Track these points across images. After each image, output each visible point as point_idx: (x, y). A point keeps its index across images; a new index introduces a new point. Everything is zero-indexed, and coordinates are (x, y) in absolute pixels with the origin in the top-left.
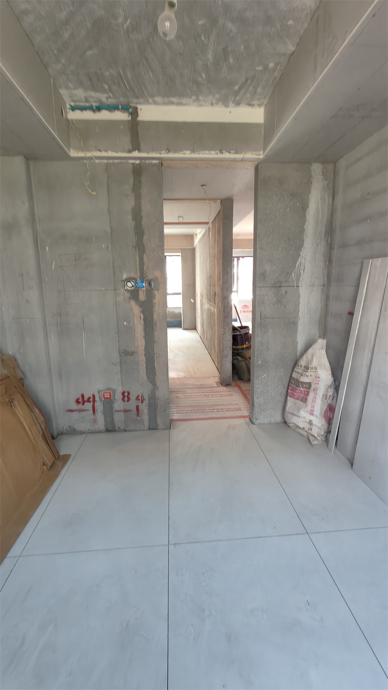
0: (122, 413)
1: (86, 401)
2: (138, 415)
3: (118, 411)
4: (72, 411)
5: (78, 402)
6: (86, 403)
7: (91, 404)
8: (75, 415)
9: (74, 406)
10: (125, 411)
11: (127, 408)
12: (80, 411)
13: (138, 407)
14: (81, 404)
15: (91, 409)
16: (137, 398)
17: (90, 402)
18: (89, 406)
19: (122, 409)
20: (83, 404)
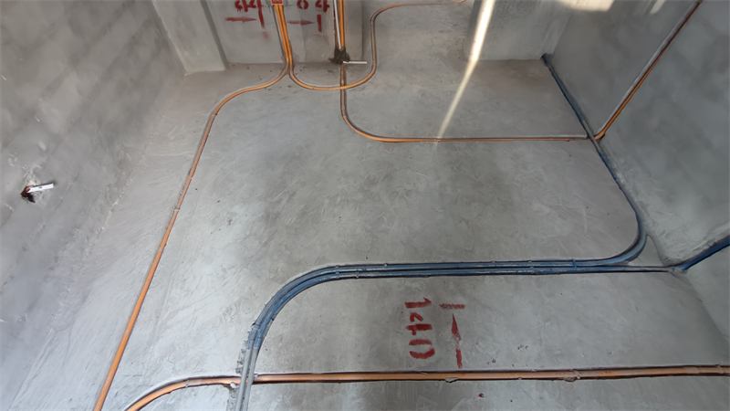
0: (299, 25)
1: (249, 6)
2: (320, 30)
3: (295, 23)
4: (233, 19)
5: (238, 6)
6: (250, 9)
7: (257, 9)
8: (238, 25)
9: (235, 13)
10: (304, 23)
11: (306, 19)
12: (244, 20)
13: (319, 18)
14: (243, 10)
15: (257, 17)
16: (318, 5)
17: (254, 7)
18: (253, 13)
19: (299, 20)
20: (246, 10)
